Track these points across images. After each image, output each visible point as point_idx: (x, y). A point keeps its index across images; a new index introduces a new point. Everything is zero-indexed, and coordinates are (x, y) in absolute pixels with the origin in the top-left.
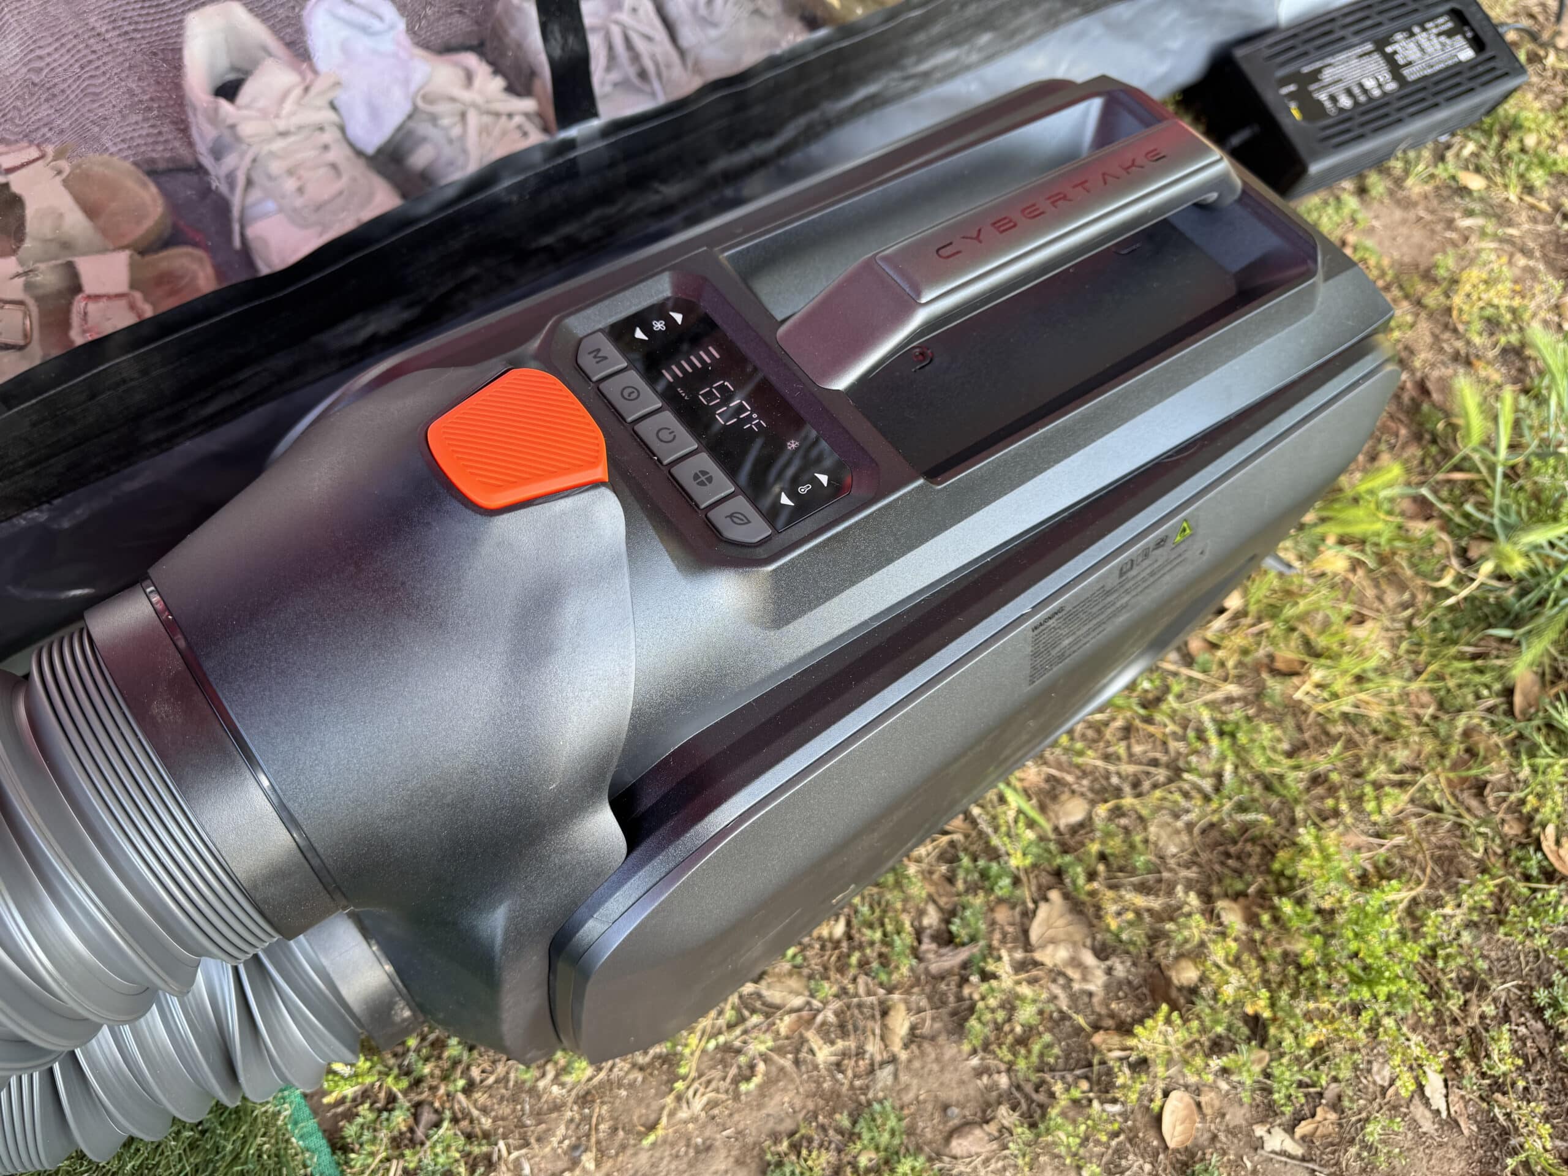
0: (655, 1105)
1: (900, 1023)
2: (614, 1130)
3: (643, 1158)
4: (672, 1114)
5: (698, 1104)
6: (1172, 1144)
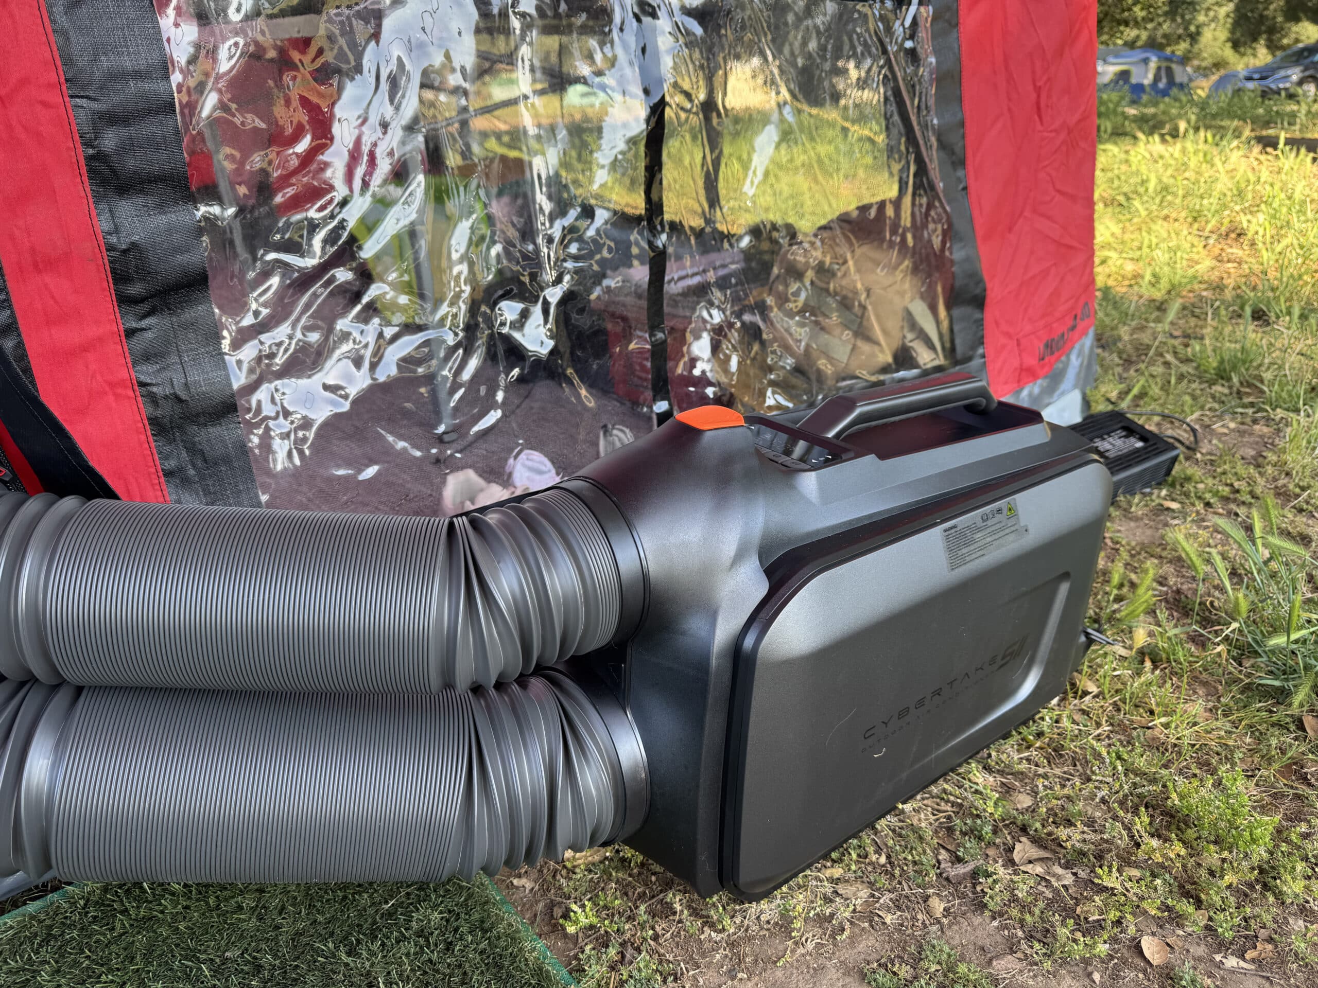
0: (781, 947)
1: (938, 906)
2: (756, 961)
3: (779, 974)
4: (793, 951)
5: (810, 946)
6: (1155, 963)
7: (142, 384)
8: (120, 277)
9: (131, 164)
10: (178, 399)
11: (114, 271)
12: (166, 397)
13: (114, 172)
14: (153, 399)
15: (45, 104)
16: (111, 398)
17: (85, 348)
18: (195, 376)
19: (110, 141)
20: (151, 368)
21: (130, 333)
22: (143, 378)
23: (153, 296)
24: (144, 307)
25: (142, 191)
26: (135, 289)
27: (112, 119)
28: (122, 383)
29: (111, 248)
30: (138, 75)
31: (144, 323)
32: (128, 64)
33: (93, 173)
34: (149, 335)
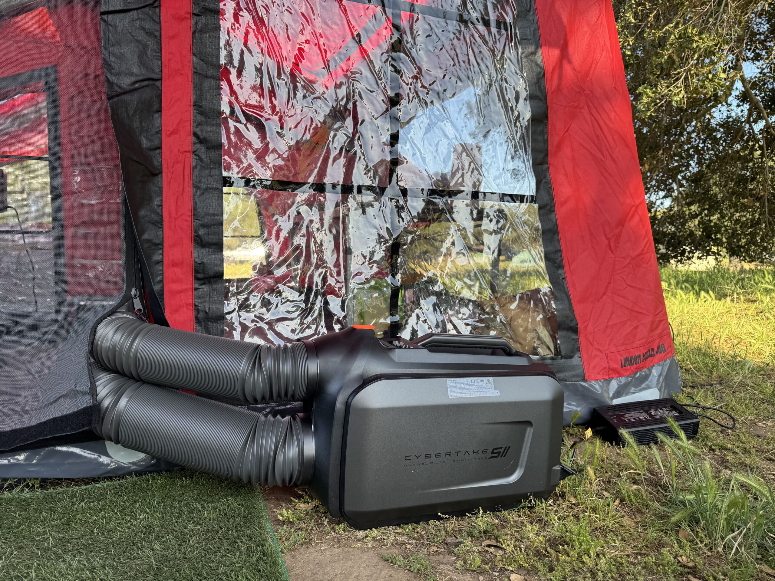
7: (196, 306)
8: (196, 271)
9: (206, 239)
10: (206, 312)
11: (195, 269)
12: (202, 311)
13: (202, 241)
14: (198, 311)
15: (186, 221)
16: (185, 308)
17: (181, 292)
18: (213, 306)
19: (201, 232)
20: (199, 301)
21: (196, 289)
22: (197, 304)
23: (205, 278)
24: (202, 282)
25: (209, 247)
26: (200, 276)
27: (203, 226)
28: (189, 304)
29: (195, 262)
30: (214, 215)
31: (201, 287)
32: (212, 211)
33: (195, 240)
34: (201, 290)
